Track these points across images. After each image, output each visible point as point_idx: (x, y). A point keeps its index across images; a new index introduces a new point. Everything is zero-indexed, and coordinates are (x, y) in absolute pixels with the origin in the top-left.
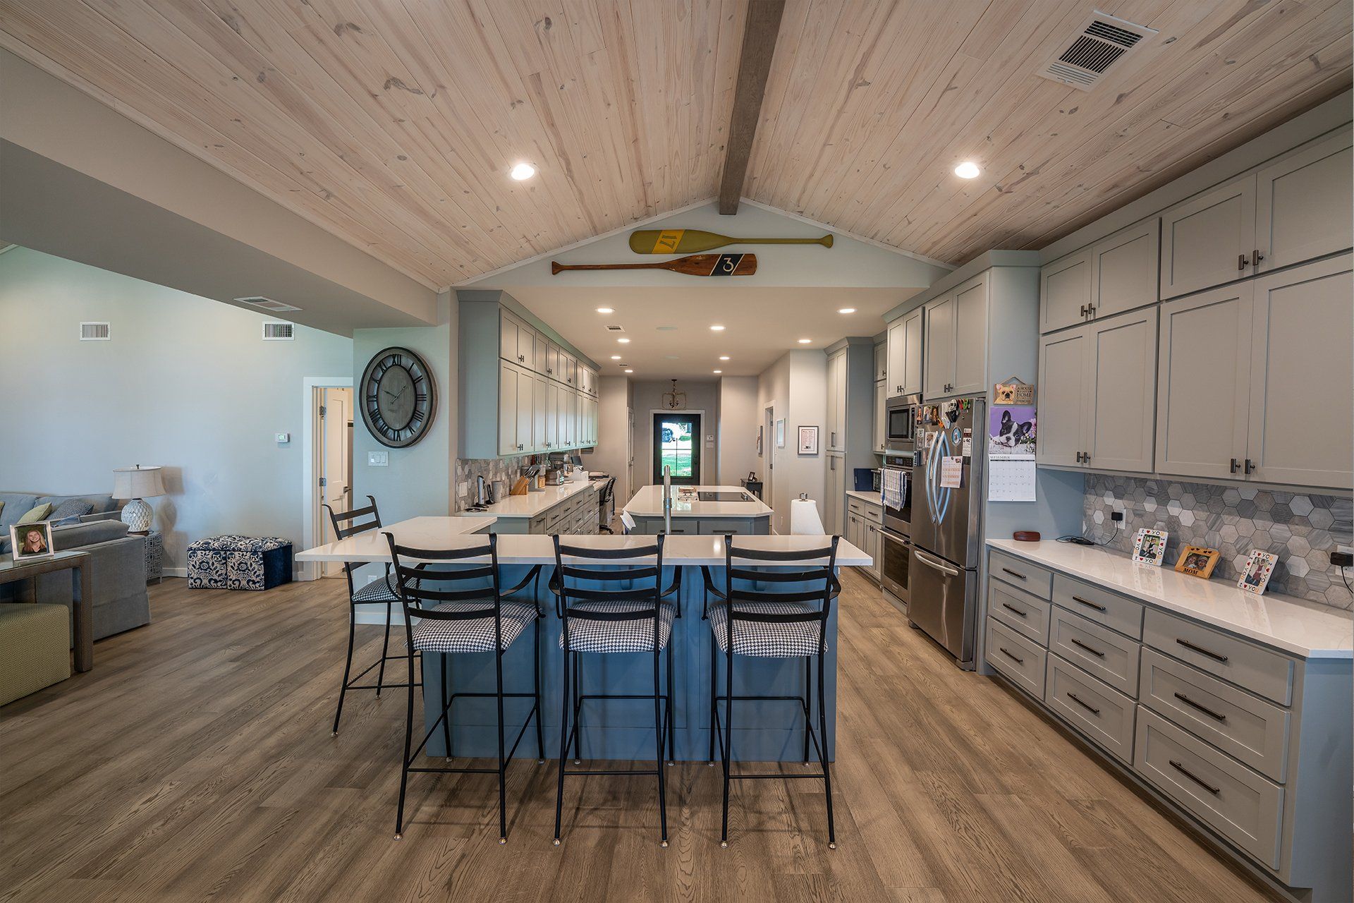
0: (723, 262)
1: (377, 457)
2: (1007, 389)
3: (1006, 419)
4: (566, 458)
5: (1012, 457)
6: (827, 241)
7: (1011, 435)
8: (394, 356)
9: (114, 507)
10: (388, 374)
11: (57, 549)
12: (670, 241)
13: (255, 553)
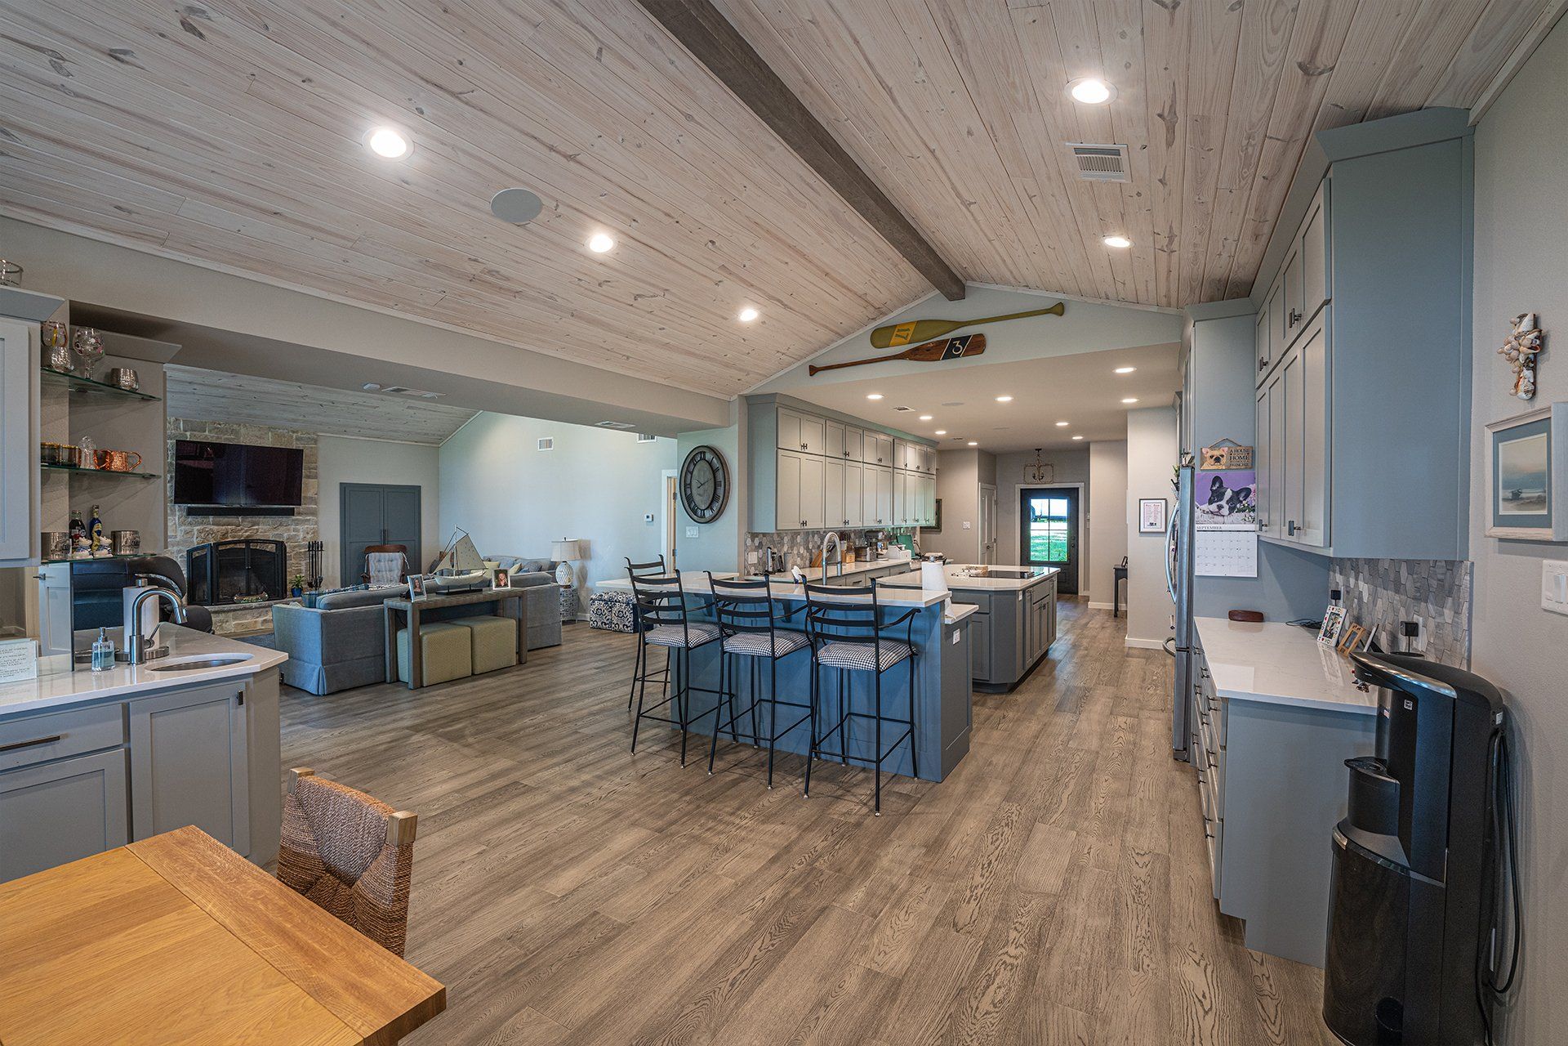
0: (952, 346)
1: (692, 530)
2: (1217, 453)
3: (1217, 485)
4: (880, 535)
5: (1224, 527)
6: (1059, 309)
7: (1223, 503)
8: (701, 453)
9: (553, 566)
10: (697, 467)
11: (511, 586)
12: (904, 334)
13: (628, 604)
